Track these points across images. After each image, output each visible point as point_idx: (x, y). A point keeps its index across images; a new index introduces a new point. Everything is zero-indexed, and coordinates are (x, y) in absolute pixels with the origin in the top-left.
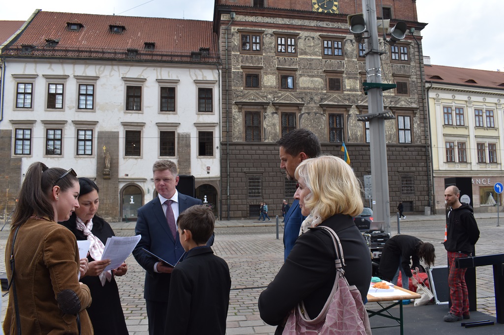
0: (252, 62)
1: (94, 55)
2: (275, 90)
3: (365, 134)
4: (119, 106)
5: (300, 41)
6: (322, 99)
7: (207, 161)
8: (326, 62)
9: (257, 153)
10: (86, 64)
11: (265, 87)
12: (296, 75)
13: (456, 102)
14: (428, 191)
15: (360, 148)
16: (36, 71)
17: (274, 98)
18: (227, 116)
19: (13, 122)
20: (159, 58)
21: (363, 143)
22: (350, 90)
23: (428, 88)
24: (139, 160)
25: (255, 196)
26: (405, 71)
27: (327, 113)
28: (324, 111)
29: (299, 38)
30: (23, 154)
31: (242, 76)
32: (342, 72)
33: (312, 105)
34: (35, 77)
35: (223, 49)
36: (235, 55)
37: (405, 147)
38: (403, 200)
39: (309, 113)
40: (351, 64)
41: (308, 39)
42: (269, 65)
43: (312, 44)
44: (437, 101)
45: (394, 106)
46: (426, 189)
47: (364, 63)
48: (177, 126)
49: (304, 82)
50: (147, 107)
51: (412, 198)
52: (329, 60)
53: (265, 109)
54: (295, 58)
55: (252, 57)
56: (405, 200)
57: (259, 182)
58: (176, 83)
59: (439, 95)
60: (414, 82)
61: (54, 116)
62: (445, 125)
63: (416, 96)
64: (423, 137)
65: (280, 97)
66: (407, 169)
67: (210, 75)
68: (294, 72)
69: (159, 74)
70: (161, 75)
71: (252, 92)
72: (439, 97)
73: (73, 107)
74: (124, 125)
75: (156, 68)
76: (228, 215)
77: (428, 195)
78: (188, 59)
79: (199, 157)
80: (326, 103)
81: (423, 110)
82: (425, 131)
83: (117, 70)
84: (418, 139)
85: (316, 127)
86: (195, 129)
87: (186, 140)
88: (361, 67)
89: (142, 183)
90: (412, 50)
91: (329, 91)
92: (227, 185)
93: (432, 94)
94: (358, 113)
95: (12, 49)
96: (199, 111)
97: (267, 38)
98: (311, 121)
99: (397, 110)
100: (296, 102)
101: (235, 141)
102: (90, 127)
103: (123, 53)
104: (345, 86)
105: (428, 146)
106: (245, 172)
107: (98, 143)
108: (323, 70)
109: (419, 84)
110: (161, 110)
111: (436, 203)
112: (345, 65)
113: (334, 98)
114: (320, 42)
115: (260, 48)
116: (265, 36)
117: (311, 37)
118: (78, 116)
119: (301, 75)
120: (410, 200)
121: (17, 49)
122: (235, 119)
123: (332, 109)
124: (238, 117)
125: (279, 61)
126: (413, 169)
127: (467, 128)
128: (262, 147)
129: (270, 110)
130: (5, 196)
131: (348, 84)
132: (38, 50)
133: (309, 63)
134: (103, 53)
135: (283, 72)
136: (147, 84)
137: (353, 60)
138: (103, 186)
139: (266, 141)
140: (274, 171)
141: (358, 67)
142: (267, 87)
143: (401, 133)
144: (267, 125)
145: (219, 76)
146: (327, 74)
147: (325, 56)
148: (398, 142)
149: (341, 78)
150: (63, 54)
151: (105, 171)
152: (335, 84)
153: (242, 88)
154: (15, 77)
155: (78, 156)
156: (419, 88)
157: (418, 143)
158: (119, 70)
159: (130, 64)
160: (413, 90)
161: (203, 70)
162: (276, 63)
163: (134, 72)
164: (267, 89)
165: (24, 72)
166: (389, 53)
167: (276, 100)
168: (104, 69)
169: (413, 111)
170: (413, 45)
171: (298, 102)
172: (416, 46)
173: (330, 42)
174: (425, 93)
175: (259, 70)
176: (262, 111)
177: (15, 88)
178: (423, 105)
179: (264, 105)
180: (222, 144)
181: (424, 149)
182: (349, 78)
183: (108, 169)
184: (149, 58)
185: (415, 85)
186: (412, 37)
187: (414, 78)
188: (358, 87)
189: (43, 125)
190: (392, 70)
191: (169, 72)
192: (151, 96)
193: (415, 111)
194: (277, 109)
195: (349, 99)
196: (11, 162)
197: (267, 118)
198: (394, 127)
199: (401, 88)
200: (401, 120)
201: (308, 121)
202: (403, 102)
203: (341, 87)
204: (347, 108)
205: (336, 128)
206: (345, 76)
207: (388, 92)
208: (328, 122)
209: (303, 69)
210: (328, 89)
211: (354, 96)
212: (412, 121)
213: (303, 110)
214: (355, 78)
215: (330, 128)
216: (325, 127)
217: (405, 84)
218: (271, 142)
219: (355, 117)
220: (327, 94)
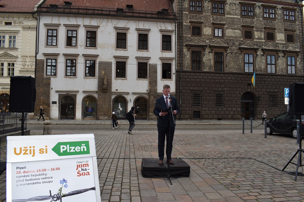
0: (196, 19)
1: (96, 12)
2: (210, 37)
3: (266, 67)
4: (112, 45)
5: (227, 5)
6: (240, 44)
7: (167, 82)
8: (243, 20)
9: (199, 78)
10: (91, 17)
11: (204, 35)
12: (224, 28)
15: (263, 77)
16: (59, 22)
17: (210, 42)
18: (180, 53)
19: (45, 55)
20: (138, 15)
21: (265, 73)
22: (258, 39)
24: (125, 80)
25: (197, 105)
26: (292, 27)
27: (243, 53)
28: (241, 52)
29: (226, 4)
30: (51, 75)
31: (190, 27)
32: (253, 27)
33: (234, 48)
34: (59, 25)
35: (178, 10)
36: (186, 14)
37: (291, 76)
39: (232, 53)
40: (258, 22)
41: (232, 5)
42: (207, 21)
43: (235, 8)
45: (285, 49)
47: (267, 21)
48: (149, 59)
49: (229, 32)
50: (130, 46)
52: (245, 19)
53: (205, 49)
54: (224, 17)
55: (196, 16)
57: (200, 97)
58: (149, 31)
60: (298, 34)
61: (71, 51)
63: (299, 44)
64: (302, 71)
65: (214, 42)
67: (170, 27)
68: (223, 26)
69: (137, 25)
70: (138, 26)
71: (196, 38)
73: (83, 46)
74: (115, 58)
75: (135, 21)
76: (180, 117)
78: (156, 16)
79: (163, 79)
80: (242, 46)
81: (303, 53)
83: (111, 22)
84: (299, 71)
85: (236, 62)
86: (160, 61)
87: (154, 69)
88: (265, 24)
89: (126, 95)
90: (297, 14)
91: (244, 39)
92: (180, 98)
94: (263, 54)
95: (44, 7)
96: (163, 50)
97: (206, 3)
98: (233, 58)
99: (287, 52)
100: (224, 46)
101: (185, 69)
102: (94, 59)
103: (114, 11)
104: (255, 36)
106: (191, 90)
107: (99, 69)
108: (241, 25)
109: (301, 36)
110: (139, 49)
112: (255, 22)
113: (247, 44)
114: (239, 7)
115: (201, 10)
116: (204, 2)
117: (234, 3)
118: (86, 51)
119: (227, 28)
121: (47, 8)
122: (185, 55)
123: (246, 51)
124: (187, 55)
125: (214, 18)
128: (202, 74)
129: (207, 50)
130: (40, 102)
131: (257, 34)
132: (60, 8)
133: (232, 20)
134: (102, 11)
135: (216, 25)
136: (130, 31)
137: (260, 19)
138: (102, 96)
139: (205, 70)
140: (209, 90)
141: (263, 24)
142: (206, 35)
143: (289, 67)
144: (205, 60)
145: (175, 27)
146: (243, 28)
147: (242, 16)
148: (287, 73)
149: (252, 31)
150: (77, 11)
151: (104, 87)
152: (248, 35)
153: (190, 36)
154: (46, 25)
155: (86, 77)
156: (301, 39)
157: (299, 74)
158: (112, 22)
159: (119, 18)
160: (297, 40)
161: (165, 23)
162: (212, 20)
163: (122, 24)
164: (206, 36)
165: (51, 22)
166: (282, 15)
167: (211, 44)
168: (103, 21)
169: (297, 53)
170: (298, 10)
171: (225, 45)
172: (300, 11)
173: (245, 7)
175: (201, 24)
176: (202, 51)
177: (46, 32)
178: (303, 49)
179: (204, 47)
180: (177, 71)
181: (303, 78)
182: (257, 31)
183: (106, 86)
184: (131, 14)
185: (298, 36)
186: (298, 5)
187: (298, 32)
188: (263, 37)
189: (64, 56)
190: (284, 26)
191: (144, 24)
192: (132, 39)
194: (212, 50)
195: (257, 45)
196: (44, 80)
197: (206, 55)
198: (285, 64)
199: (290, 39)
200: (289, 59)
201: (232, 58)
202: (291, 47)
203: (252, 37)
204: (256, 50)
205: (249, 63)
206: (255, 29)
207: (282, 40)
208: (244, 59)
209: (228, 24)
210: (244, 38)
211: (260, 42)
212: (296, 60)
213: (228, 50)
214: (261, 31)
215: (245, 63)
216: (242, 62)
217: (292, 35)
218: (208, 71)
219: (261, 56)
220: (244, 41)
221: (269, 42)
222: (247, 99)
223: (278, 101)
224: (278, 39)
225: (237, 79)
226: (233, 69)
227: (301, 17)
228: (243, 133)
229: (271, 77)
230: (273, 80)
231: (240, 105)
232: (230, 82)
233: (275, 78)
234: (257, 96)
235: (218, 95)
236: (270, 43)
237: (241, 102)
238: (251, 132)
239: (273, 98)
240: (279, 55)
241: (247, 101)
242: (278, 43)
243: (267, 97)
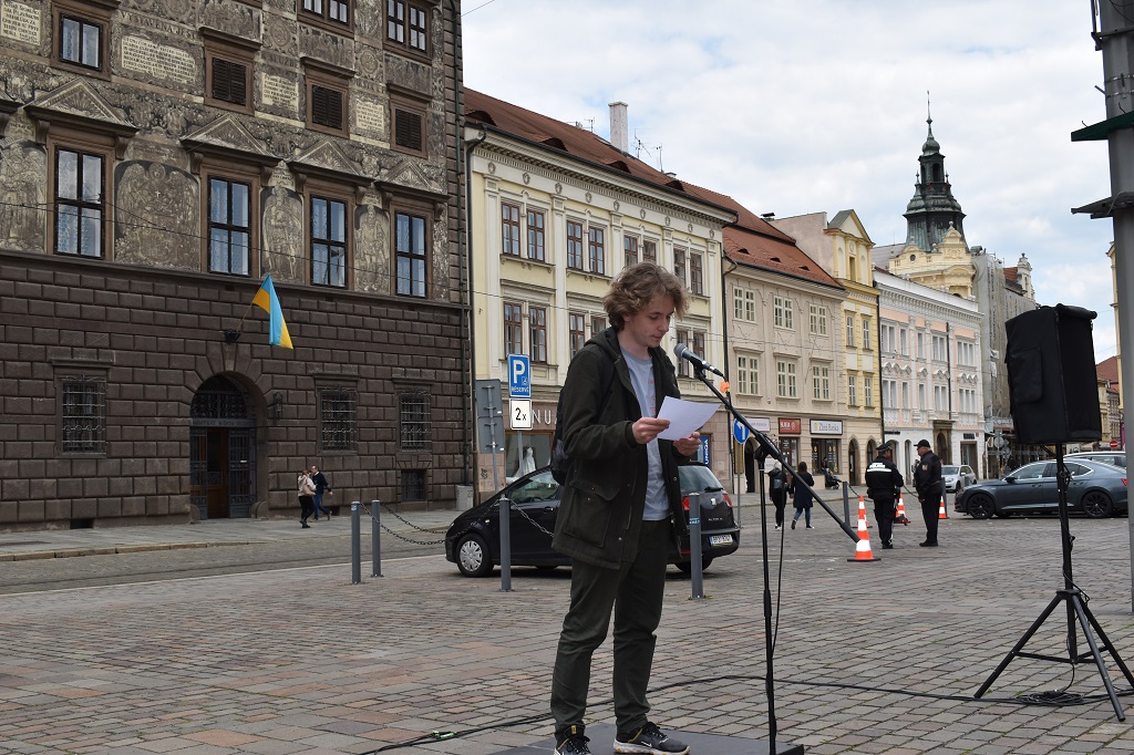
2: (36, 61)
3: (309, 257)
6: (189, 124)
11: (1, 43)
12: (110, 24)
13: (532, 195)
14: (463, 440)
15: (294, 300)
17: (33, 90)
21: (304, 283)
22: (272, 110)
23: (473, 145)
26: (418, 81)
27: (204, 173)
28: (196, 164)
32: (253, 48)
33: (158, 137)
37: (412, 307)
38: (403, 467)
39: (147, 165)
40: (278, 26)
44: (491, 184)
45: (386, 179)
46: (458, 434)
47: (315, 32)
49: (136, 53)
51: (425, 459)
53: (2, 126)
56: (409, 466)
59: (494, 168)
60: (437, 117)
62: (504, 254)
63: (442, 161)
64: (454, 284)
65: (54, 90)
66: (413, 374)
68: (104, 13)
72: (496, 174)
77: (464, 454)
80: (200, 137)
81: (459, 206)
82: (459, 266)
84: (442, 286)
85: (167, 215)
88: (305, 44)
90: (437, 24)
91: (211, 102)
93: (478, 163)
94: (293, 189)
98: (152, 191)
99: (396, 194)
100: (108, 119)
104: (260, 93)
105: (466, 311)
108: (198, 26)
109: (451, 128)
111: (480, 477)
112: (262, 26)
113: (223, 129)
119: (127, 29)
120: (420, 466)
123: (218, 162)
126: (429, 374)
127: (550, 268)
129: (17, 132)
131: (268, 88)
135: (68, 2)
137: (287, 15)
139: (0, 244)
141: (297, 41)
142: (9, 46)
143: (403, 265)
146: (208, 42)
148: (393, 292)
149: (249, 67)
152: (229, 83)
156: (451, 140)
157: (442, 300)
160: (436, 143)
164: (10, 52)
166: (380, 18)
167: (41, 99)
169: (434, 203)
170: (440, 8)
171: (115, 120)
172: (448, 14)
174: (462, 156)
178: (459, 189)
181: (455, 319)
182: (272, 71)
185: (440, 127)
187: (438, 107)
188: (296, 103)
190: (387, 70)
193: (439, 205)
194: (42, 133)
195: (268, 139)
197: (6, 159)
198: (385, 245)
199: (407, 131)
200: (403, 224)
201: (146, 193)
202: (411, 173)
203: (248, 95)
204: (263, 165)
205: (230, 228)
206: (261, 61)
207: (375, 136)
208: (205, 204)
209: (134, 8)
210: (210, 95)
211: (282, 130)
212: (429, 233)
213: (130, 150)
214: (288, 73)
215: (212, 225)
216: (195, 219)
217: (417, 118)
218: (18, 249)
219: (285, 200)
220: (207, 108)
221: (322, 136)
222: (219, 410)
223: (360, 423)
224: (359, 124)
225: (170, 308)
226: (154, 252)
227: (453, 44)
228: (357, 578)
229: (328, 305)
230: (338, 319)
231: (188, 444)
232: (136, 319)
233: (346, 310)
234: (269, 396)
235: (75, 386)
236: (327, 142)
237: (191, 428)
238: (377, 571)
239: (336, 406)
240: (364, 202)
241: (217, 423)
242: (357, 146)
243: (312, 400)
